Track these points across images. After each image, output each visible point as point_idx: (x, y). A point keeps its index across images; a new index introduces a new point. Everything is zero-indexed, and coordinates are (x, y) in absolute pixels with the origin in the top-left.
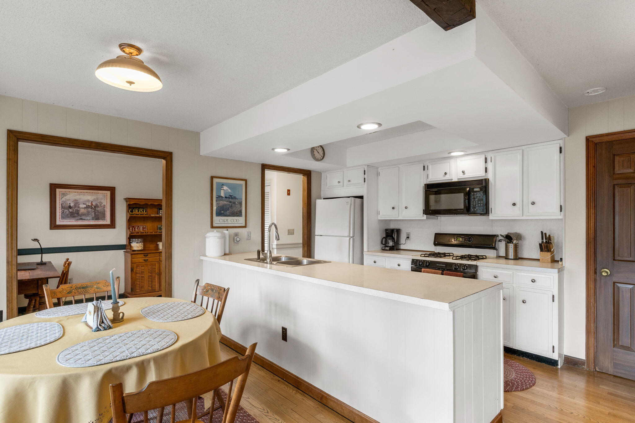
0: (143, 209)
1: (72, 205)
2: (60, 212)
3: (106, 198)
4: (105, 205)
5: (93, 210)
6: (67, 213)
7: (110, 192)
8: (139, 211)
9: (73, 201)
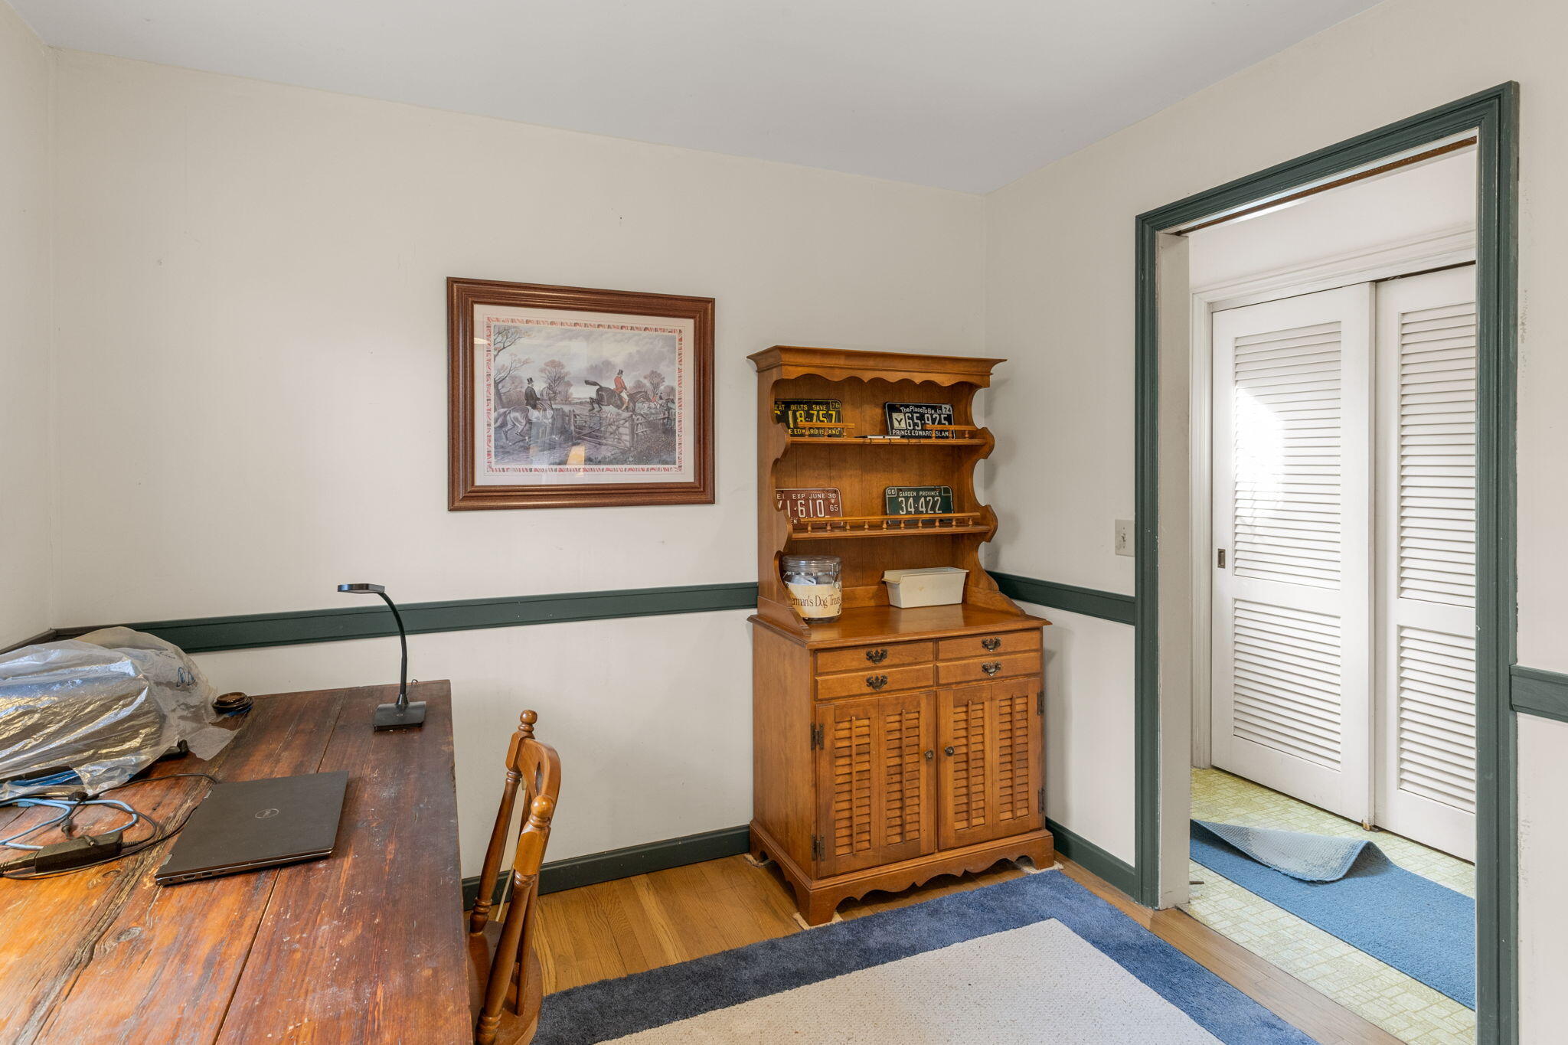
0: (829, 410)
1: (539, 387)
2: (489, 425)
3: (677, 351)
4: (672, 389)
5: (626, 415)
6: (520, 427)
7: (691, 321)
8: (809, 417)
9: (542, 371)
